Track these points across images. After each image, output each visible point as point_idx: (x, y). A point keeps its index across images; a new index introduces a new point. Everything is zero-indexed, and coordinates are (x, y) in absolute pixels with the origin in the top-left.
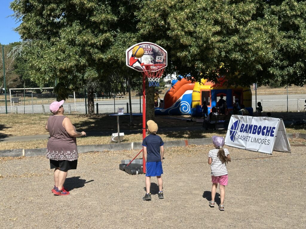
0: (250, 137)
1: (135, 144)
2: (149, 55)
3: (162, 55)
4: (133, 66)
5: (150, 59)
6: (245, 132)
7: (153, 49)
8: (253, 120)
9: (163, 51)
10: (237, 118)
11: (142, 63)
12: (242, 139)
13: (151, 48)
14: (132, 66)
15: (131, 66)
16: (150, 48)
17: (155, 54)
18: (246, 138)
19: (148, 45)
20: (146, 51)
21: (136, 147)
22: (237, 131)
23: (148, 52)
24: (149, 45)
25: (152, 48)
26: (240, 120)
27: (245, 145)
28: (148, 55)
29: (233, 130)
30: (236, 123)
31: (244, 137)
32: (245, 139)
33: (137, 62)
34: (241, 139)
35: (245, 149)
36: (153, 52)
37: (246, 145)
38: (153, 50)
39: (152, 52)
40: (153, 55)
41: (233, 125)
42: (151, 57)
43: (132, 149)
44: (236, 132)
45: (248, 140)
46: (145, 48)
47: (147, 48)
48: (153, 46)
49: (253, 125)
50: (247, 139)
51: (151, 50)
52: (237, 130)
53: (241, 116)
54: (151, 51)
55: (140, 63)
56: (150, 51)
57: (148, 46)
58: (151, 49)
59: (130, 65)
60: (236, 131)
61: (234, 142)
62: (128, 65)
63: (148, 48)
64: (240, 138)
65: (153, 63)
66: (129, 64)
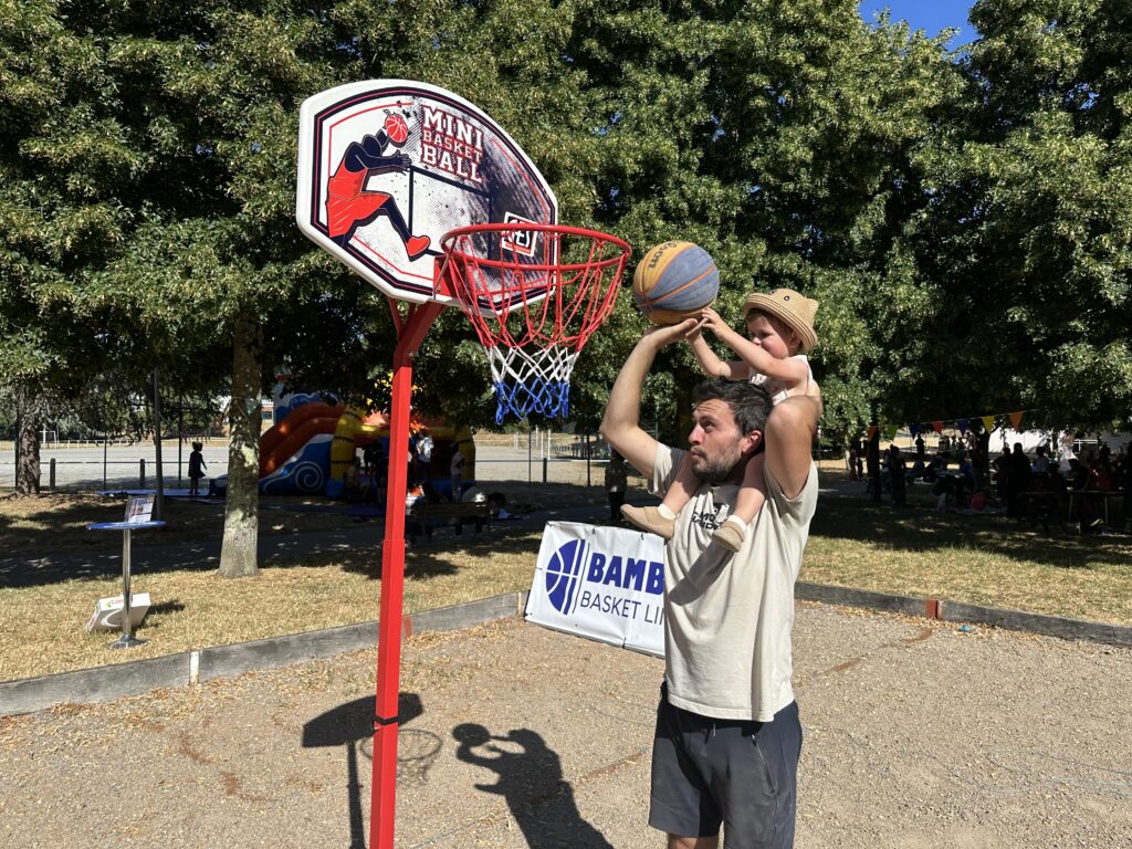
0: (636, 603)
1: (208, 658)
2: (463, 187)
3: (531, 211)
4: (352, 242)
5: (467, 215)
6: (612, 583)
7: (485, 153)
8: (644, 543)
9: (540, 186)
10: (574, 532)
11: (416, 232)
12: (603, 605)
13: (474, 140)
14: (343, 241)
15: (337, 240)
16: (469, 141)
17: (495, 195)
18: (620, 607)
19: (459, 114)
20: (446, 154)
21: (211, 669)
22: (578, 577)
23: (455, 166)
24: (465, 122)
25: (478, 146)
26: (583, 541)
27: (619, 633)
28: (459, 190)
29: (561, 574)
30: (568, 550)
31: (610, 602)
32: (615, 606)
33: (383, 222)
34: (599, 606)
35: (623, 647)
36: (488, 177)
37: (624, 629)
38: (487, 164)
39: (477, 170)
40: (484, 194)
41: (555, 555)
42: (475, 203)
43: (194, 680)
44: (574, 580)
45: (630, 613)
46: (439, 129)
47: (449, 133)
48: (486, 130)
49: (644, 562)
50: (625, 608)
51: (474, 155)
52: (576, 573)
53: (590, 527)
54: (474, 166)
55: (404, 231)
56: (467, 162)
57: (460, 123)
58: (478, 154)
59: (325, 230)
60: (571, 576)
61: (566, 612)
62: (315, 221)
63: (455, 133)
64: (593, 604)
65: (483, 251)
66: (323, 219)
